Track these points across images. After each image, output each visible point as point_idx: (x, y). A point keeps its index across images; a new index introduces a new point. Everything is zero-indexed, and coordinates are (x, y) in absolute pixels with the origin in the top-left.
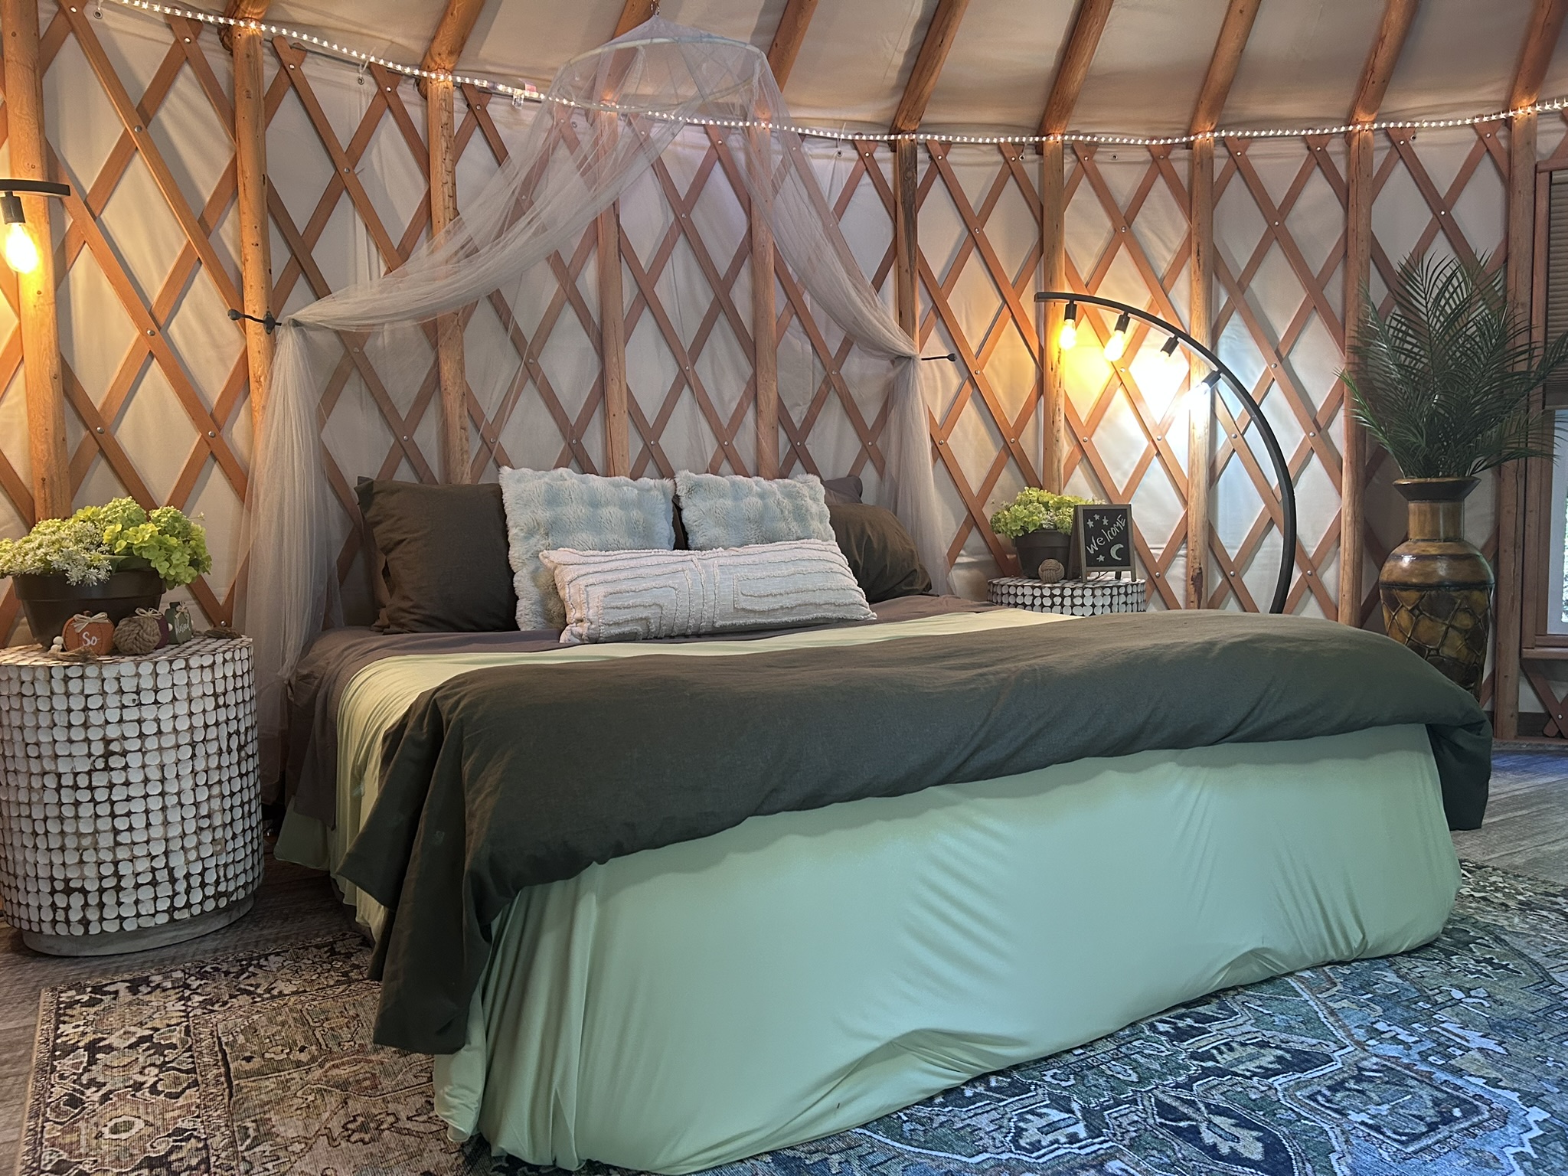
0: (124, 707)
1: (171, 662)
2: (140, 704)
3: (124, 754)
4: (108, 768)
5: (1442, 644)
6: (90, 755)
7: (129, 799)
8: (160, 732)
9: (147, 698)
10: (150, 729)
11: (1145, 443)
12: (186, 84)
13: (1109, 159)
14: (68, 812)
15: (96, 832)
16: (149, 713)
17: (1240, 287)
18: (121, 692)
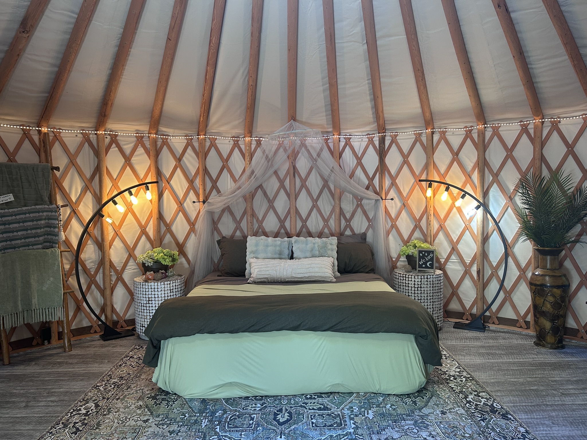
0: (152, 291)
1: (161, 283)
2: (155, 291)
3: (152, 301)
4: (149, 303)
5: (543, 306)
6: (146, 300)
7: (152, 310)
8: (158, 297)
9: (156, 290)
10: (156, 296)
11: (464, 225)
12: (189, 151)
13: (451, 133)
14: (143, 311)
15: (147, 316)
16: (156, 293)
17: (496, 175)
18: (151, 288)
